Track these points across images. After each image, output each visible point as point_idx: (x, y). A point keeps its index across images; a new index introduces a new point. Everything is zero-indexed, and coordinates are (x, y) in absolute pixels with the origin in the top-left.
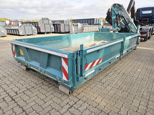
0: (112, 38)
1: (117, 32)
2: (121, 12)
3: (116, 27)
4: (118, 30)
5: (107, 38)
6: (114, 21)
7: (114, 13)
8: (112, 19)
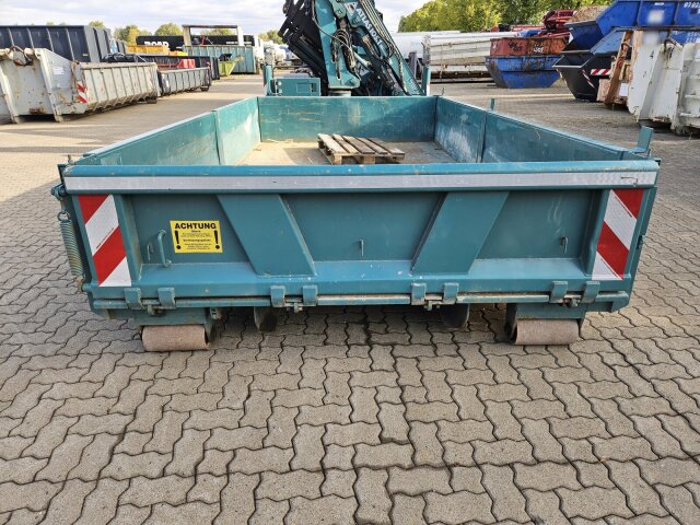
0: (345, 119)
1: (348, 95)
2: (355, 6)
3: (343, 71)
4: (353, 84)
5: (322, 124)
6: (332, 45)
7: (325, 11)
8: (322, 35)
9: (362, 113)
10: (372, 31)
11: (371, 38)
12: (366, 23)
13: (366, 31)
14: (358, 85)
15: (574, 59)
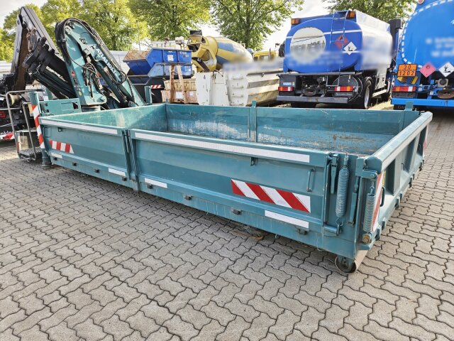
2: (95, 47)
3: (94, 92)
6: (83, 74)
9: (126, 119)
10: (109, 64)
11: (109, 69)
12: (104, 59)
13: (105, 65)
14: (105, 102)
15: (136, 80)
